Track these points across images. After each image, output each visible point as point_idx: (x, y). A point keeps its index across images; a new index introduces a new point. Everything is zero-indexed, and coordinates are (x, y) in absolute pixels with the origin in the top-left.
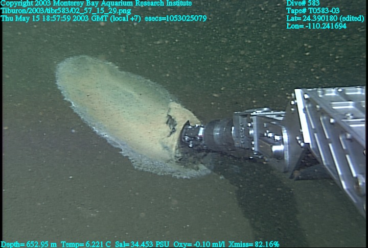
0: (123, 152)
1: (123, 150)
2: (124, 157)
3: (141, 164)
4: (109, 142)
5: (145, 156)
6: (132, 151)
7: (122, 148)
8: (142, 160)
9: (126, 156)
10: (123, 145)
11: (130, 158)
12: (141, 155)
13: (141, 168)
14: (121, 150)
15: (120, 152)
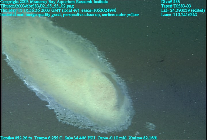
0: (49, 106)
1: (49, 103)
2: (49, 110)
3: (65, 118)
4: (38, 95)
5: (69, 110)
6: (58, 105)
7: (48, 101)
8: (66, 114)
9: (52, 109)
10: (50, 98)
11: (55, 112)
12: (66, 109)
13: (64, 122)
14: (48, 104)
15: (47, 105)
